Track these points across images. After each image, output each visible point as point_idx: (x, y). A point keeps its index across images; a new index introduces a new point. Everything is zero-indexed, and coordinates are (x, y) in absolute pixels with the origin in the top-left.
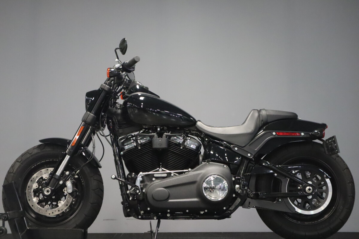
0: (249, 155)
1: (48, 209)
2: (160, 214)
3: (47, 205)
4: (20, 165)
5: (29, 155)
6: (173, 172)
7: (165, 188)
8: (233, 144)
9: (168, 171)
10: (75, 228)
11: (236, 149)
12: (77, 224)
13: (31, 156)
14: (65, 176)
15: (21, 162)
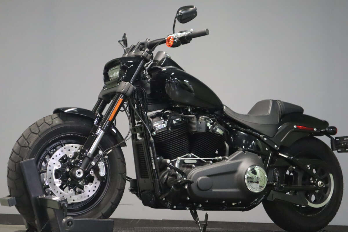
0: (276, 146)
1: (72, 194)
2: (195, 204)
3: (71, 190)
4: (38, 138)
5: (49, 126)
6: (203, 159)
7: (208, 176)
8: (262, 134)
9: (199, 158)
10: (100, 218)
11: (265, 139)
12: (103, 213)
13: (51, 128)
14: (98, 156)
15: (40, 134)
